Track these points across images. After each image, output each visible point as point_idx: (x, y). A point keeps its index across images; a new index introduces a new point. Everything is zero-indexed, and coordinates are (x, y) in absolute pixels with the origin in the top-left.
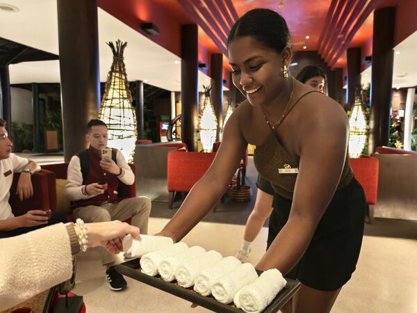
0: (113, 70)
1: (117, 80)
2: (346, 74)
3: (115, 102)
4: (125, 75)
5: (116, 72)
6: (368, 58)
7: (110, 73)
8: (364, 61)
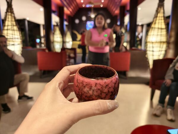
0: (7, 11)
1: (10, 17)
2: (119, 18)
3: (9, 27)
4: (14, 14)
5: (9, 12)
6: (128, 11)
7: (6, 13)
8: (126, 12)
